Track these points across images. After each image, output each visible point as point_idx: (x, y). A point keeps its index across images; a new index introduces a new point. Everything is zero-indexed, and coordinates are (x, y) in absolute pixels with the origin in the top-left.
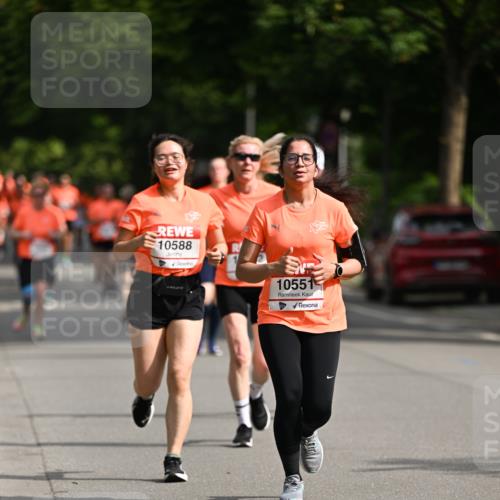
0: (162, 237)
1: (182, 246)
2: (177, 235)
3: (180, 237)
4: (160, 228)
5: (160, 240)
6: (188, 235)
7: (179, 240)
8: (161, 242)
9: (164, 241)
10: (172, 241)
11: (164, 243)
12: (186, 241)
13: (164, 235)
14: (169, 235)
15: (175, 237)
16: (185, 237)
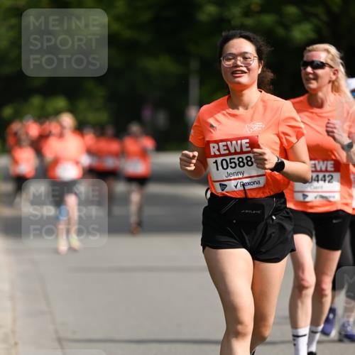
0: (215, 156)
1: (241, 163)
2: (233, 151)
3: (236, 153)
4: (212, 145)
5: (214, 160)
6: (245, 149)
7: (236, 157)
8: (216, 162)
9: (219, 160)
10: (228, 158)
11: (219, 162)
12: (244, 156)
13: (217, 153)
14: (223, 152)
15: (230, 154)
16: (242, 152)
